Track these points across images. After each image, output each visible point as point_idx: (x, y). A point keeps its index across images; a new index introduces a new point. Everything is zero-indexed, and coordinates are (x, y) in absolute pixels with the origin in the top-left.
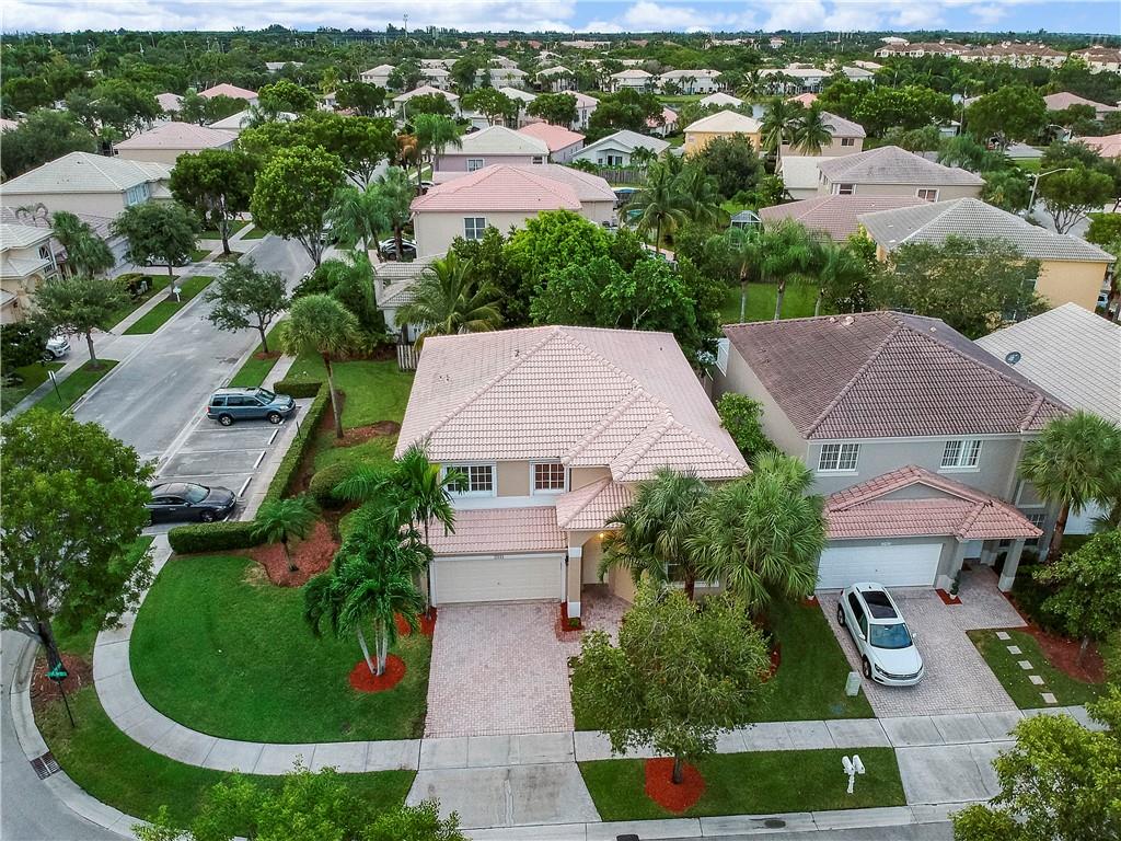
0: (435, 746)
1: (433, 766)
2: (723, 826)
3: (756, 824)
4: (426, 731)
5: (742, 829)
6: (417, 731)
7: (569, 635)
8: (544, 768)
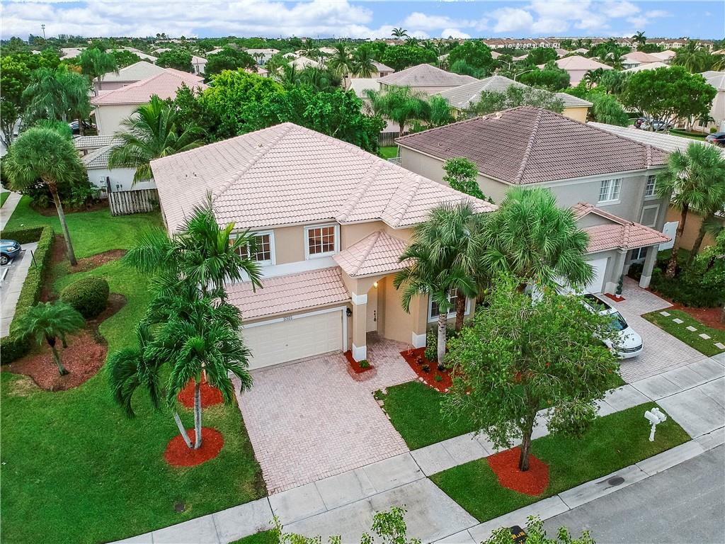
0: (284, 499)
1: (292, 519)
2: (579, 495)
3: (602, 486)
4: (269, 488)
5: (595, 493)
6: (260, 490)
7: (363, 375)
8: (401, 491)
